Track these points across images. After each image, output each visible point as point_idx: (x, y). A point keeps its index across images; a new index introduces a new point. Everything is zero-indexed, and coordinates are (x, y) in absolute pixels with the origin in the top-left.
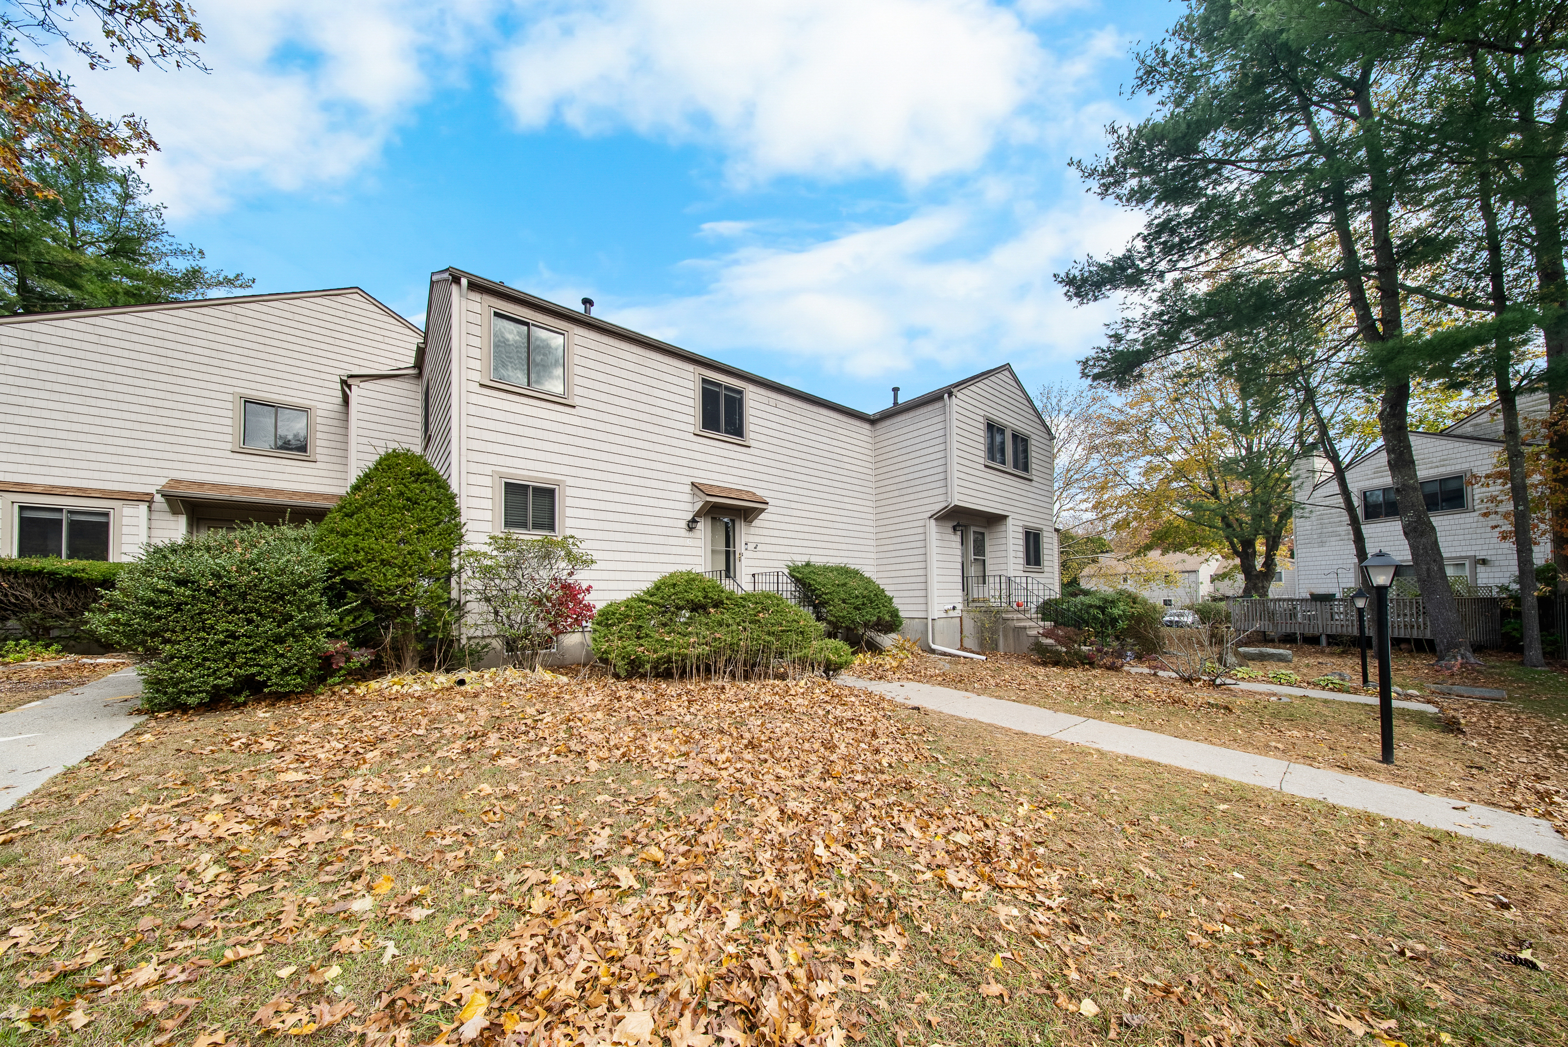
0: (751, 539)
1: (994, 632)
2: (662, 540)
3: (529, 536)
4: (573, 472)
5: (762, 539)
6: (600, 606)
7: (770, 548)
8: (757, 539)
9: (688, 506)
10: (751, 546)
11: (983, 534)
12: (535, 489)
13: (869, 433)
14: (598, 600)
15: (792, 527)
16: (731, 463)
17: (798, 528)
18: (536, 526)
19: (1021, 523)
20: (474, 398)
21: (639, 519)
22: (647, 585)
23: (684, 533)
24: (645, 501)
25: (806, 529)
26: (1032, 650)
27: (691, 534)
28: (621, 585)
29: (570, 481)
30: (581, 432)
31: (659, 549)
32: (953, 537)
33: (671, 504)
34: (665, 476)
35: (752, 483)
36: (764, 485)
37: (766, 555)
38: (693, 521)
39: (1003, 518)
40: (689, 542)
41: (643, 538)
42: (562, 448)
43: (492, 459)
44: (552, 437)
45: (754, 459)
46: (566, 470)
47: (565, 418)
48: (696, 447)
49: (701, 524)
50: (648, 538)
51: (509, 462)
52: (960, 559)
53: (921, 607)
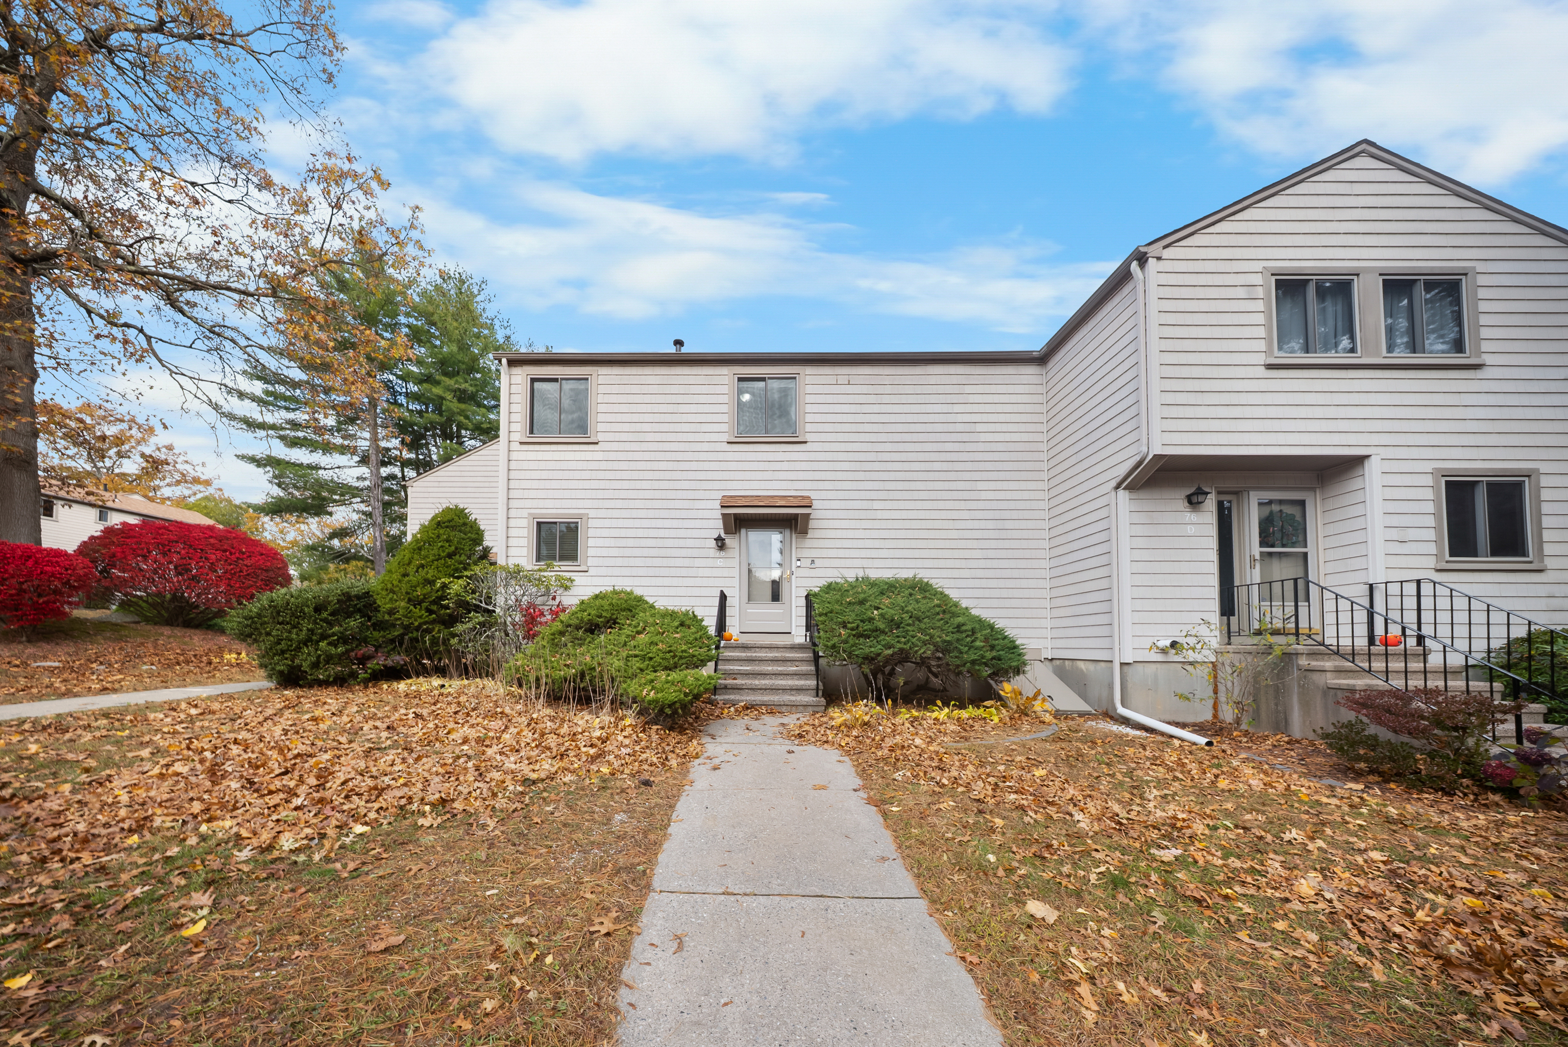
0: (808, 553)
1: (1280, 692)
2: (687, 562)
4: (596, 504)
5: (824, 553)
7: (836, 563)
8: (815, 553)
10: (808, 562)
11: (1302, 504)
12: (561, 525)
16: (778, 466)
18: (563, 556)
19: (1429, 467)
21: (660, 543)
23: (714, 552)
24: (668, 523)
26: (1326, 736)
27: (723, 554)
29: (592, 513)
30: (604, 465)
31: (684, 572)
32: (1191, 516)
33: (698, 524)
34: (691, 495)
35: (808, 485)
36: (828, 485)
37: (830, 572)
38: (721, 538)
39: (1357, 462)
40: (719, 562)
41: (665, 562)
42: (587, 484)
43: (528, 504)
44: (577, 475)
45: (813, 456)
46: (589, 504)
47: (589, 456)
48: (730, 456)
49: (729, 541)
50: (672, 562)
51: (541, 504)
52: (1214, 556)
53: (1105, 643)
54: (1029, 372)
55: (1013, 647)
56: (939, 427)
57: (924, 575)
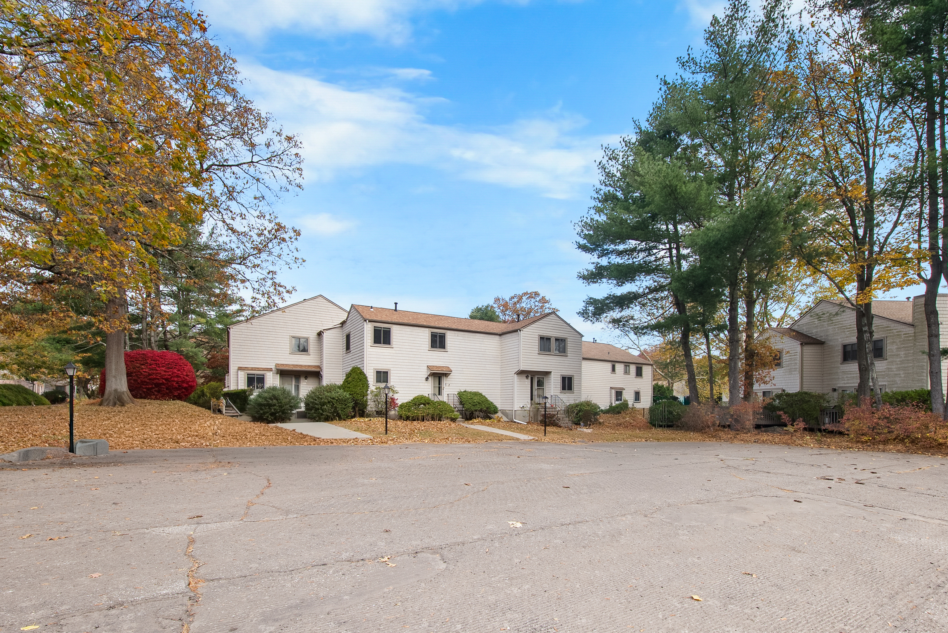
0: (447, 382)
2: (418, 384)
3: (383, 385)
4: (393, 366)
5: (452, 382)
6: (400, 403)
7: (454, 385)
8: (450, 382)
9: (425, 373)
10: (447, 385)
11: (543, 378)
12: (383, 372)
13: (498, 339)
14: (399, 402)
15: (464, 377)
16: (441, 358)
17: (466, 378)
18: (384, 382)
19: (560, 374)
20: (369, 350)
21: (410, 378)
22: (412, 398)
23: (425, 381)
24: (413, 373)
25: (469, 378)
27: (427, 382)
28: (406, 398)
29: (392, 369)
30: (395, 354)
31: (416, 387)
32: (526, 380)
33: (421, 373)
34: (419, 365)
35: (448, 363)
36: (453, 364)
37: (453, 388)
38: (427, 378)
39: (551, 373)
40: (426, 384)
41: (412, 384)
42: (390, 360)
43: (373, 365)
44: (387, 357)
45: (449, 356)
46: (391, 366)
47: (391, 352)
48: (429, 354)
49: (430, 379)
50: (414, 384)
51: (377, 365)
52: (530, 388)
53: (512, 406)
54: (498, 337)
55: (496, 407)
56: (478, 350)
57: (480, 391)
